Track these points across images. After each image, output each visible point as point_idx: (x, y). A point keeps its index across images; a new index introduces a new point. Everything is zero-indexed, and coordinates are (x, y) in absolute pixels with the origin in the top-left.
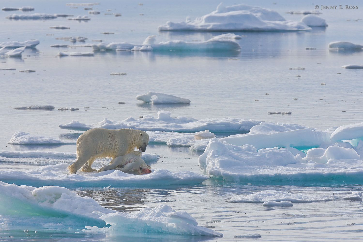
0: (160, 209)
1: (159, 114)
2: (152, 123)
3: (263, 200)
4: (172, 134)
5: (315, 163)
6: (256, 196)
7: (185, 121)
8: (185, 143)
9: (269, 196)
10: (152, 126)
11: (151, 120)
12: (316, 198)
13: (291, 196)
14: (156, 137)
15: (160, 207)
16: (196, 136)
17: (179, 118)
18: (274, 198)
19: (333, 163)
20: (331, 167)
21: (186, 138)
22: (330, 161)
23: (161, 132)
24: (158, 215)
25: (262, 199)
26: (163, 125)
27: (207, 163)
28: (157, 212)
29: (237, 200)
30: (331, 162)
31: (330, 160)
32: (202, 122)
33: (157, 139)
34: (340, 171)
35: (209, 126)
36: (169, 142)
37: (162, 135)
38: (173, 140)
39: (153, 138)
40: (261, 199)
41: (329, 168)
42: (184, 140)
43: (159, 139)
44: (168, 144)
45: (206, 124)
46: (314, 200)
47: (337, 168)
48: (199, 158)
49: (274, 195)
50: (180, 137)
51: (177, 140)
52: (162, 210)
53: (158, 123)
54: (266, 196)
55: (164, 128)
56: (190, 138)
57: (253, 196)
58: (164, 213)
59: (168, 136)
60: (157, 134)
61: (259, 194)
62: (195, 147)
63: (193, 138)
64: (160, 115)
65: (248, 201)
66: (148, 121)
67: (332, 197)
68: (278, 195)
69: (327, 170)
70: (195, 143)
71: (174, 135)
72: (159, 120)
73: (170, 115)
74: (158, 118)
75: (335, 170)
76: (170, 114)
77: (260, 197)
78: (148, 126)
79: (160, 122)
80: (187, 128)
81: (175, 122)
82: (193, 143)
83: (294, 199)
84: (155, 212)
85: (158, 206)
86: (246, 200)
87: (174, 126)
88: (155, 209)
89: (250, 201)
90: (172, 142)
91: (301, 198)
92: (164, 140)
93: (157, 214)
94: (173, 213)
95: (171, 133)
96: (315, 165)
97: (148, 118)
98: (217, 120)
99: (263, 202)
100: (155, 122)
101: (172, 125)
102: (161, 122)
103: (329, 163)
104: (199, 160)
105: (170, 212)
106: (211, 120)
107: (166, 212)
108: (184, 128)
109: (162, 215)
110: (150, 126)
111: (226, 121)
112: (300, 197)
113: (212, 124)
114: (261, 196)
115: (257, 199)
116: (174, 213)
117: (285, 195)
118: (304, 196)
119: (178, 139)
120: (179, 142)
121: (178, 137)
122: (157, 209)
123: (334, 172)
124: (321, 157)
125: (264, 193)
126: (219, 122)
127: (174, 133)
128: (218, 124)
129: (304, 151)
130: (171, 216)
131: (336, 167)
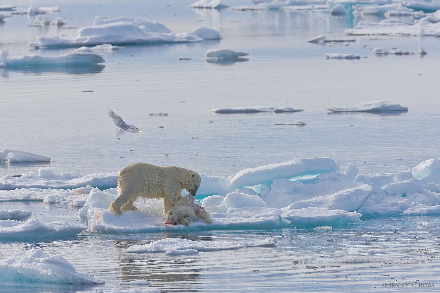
0: (32, 254)
1: (40, 170)
2: (31, 181)
3: (164, 250)
4: (50, 191)
5: (212, 213)
6: (156, 244)
7: (69, 177)
8: (64, 199)
9: (171, 244)
10: (31, 183)
11: (30, 177)
12: (226, 246)
13: (197, 244)
14: (32, 195)
15: (32, 253)
16: (77, 191)
17: (62, 175)
18: (178, 247)
19: (234, 212)
20: (232, 217)
21: (65, 194)
22: (230, 210)
23: (37, 189)
24: (31, 261)
25: (164, 247)
26: (44, 182)
27: (89, 217)
28: (29, 257)
29: (135, 250)
30: (232, 211)
31: (230, 208)
32: (88, 177)
33: (32, 196)
34: (242, 221)
35: (95, 181)
36: (46, 199)
37: (38, 192)
38: (50, 197)
39: (27, 195)
40: (162, 248)
41: (229, 217)
42: (63, 197)
43: (35, 197)
44: (45, 201)
45: (92, 179)
46: (224, 247)
47: (239, 218)
48: (79, 212)
49: (177, 243)
50: (58, 194)
51: (54, 196)
52: (34, 256)
53: (39, 180)
54: (168, 245)
55: (44, 185)
56: (70, 195)
57: (153, 245)
58: (37, 259)
59: (44, 193)
60: (32, 191)
61: (160, 243)
62: (75, 203)
63: (73, 194)
64: (41, 172)
65: (147, 251)
66: (27, 179)
67: (242, 245)
68: (181, 243)
69: (227, 220)
70: (75, 199)
71: (51, 192)
72: (40, 177)
73: (53, 172)
74: (39, 176)
75: (236, 220)
76: (52, 170)
77: (161, 246)
78: (27, 184)
79: (41, 180)
80: (71, 184)
81: (58, 179)
82: (72, 199)
83: (201, 246)
84: (27, 258)
85: (29, 252)
86: (146, 249)
87: (56, 183)
88: (27, 255)
89: (150, 250)
90: (50, 199)
91: (208, 246)
92: (40, 197)
93: (29, 260)
94: (47, 258)
95: (48, 190)
96: (213, 215)
97: (28, 175)
98: (105, 175)
99: (165, 252)
100: (35, 180)
101: (54, 182)
102: (43, 180)
103: (230, 212)
104: (79, 214)
105: (44, 257)
106: (98, 175)
107: (39, 257)
108: (67, 185)
109: (36, 261)
110: (28, 184)
111: (115, 175)
112: (206, 244)
113: (98, 179)
114: (162, 244)
115: (157, 248)
116: (49, 258)
117: (189, 243)
118: (212, 244)
119: (56, 196)
120: (58, 199)
121: (56, 194)
122: (29, 254)
123: (236, 222)
124: (219, 206)
125: (165, 241)
126: (106, 176)
127: (51, 190)
128: (106, 178)
129: (199, 201)
130: (45, 262)
131: (238, 216)
